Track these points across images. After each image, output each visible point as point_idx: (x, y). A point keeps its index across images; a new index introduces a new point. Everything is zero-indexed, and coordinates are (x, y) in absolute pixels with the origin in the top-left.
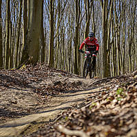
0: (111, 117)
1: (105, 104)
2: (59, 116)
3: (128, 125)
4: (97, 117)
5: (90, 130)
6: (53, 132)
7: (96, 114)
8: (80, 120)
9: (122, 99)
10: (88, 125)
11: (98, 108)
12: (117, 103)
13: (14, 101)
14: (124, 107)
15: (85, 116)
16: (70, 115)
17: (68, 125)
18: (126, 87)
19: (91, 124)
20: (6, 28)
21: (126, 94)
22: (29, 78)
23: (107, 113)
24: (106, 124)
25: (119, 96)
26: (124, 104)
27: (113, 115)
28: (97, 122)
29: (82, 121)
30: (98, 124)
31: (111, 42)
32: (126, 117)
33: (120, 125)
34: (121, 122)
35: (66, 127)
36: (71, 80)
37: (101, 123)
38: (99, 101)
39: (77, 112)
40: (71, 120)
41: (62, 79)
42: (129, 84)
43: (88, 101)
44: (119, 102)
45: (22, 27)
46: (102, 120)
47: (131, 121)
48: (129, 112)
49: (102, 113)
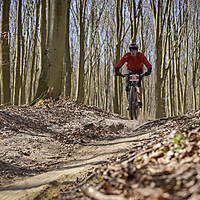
0: (164, 177)
1: (156, 158)
2: (90, 173)
3: (188, 188)
4: (144, 176)
5: (133, 195)
6: (81, 197)
7: (143, 171)
8: (120, 180)
9: (181, 151)
10: (130, 188)
11: (146, 162)
12: (173, 157)
13: (26, 151)
14: (183, 161)
15: (126, 175)
16: (105, 173)
17: (102, 188)
18: (187, 133)
19: (135, 186)
20: (16, 46)
21: (187, 143)
22: (48, 118)
23: (158, 171)
24: (156, 186)
25: (176, 146)
26: (183, 157)
27: (167, 173)
28: (144, 184)
29: (123, 181)
30: (144, 186)
31: (167, 66)
32: (186, 177)
33: (176, 188)
34: (179, 183)
35: (99, 190)
36: (109, 122)
37: (149, 185)
38: (148, 153)
39: (116, 169)
40: (107, 180)
41: (95, 120)
42: (191, 129)
43: (131, 153)
44: (176, 154)
45: (39, 44)
46: (150, 181)
47: (192, 183)
48: (189, 169)
49: (152, 170)
